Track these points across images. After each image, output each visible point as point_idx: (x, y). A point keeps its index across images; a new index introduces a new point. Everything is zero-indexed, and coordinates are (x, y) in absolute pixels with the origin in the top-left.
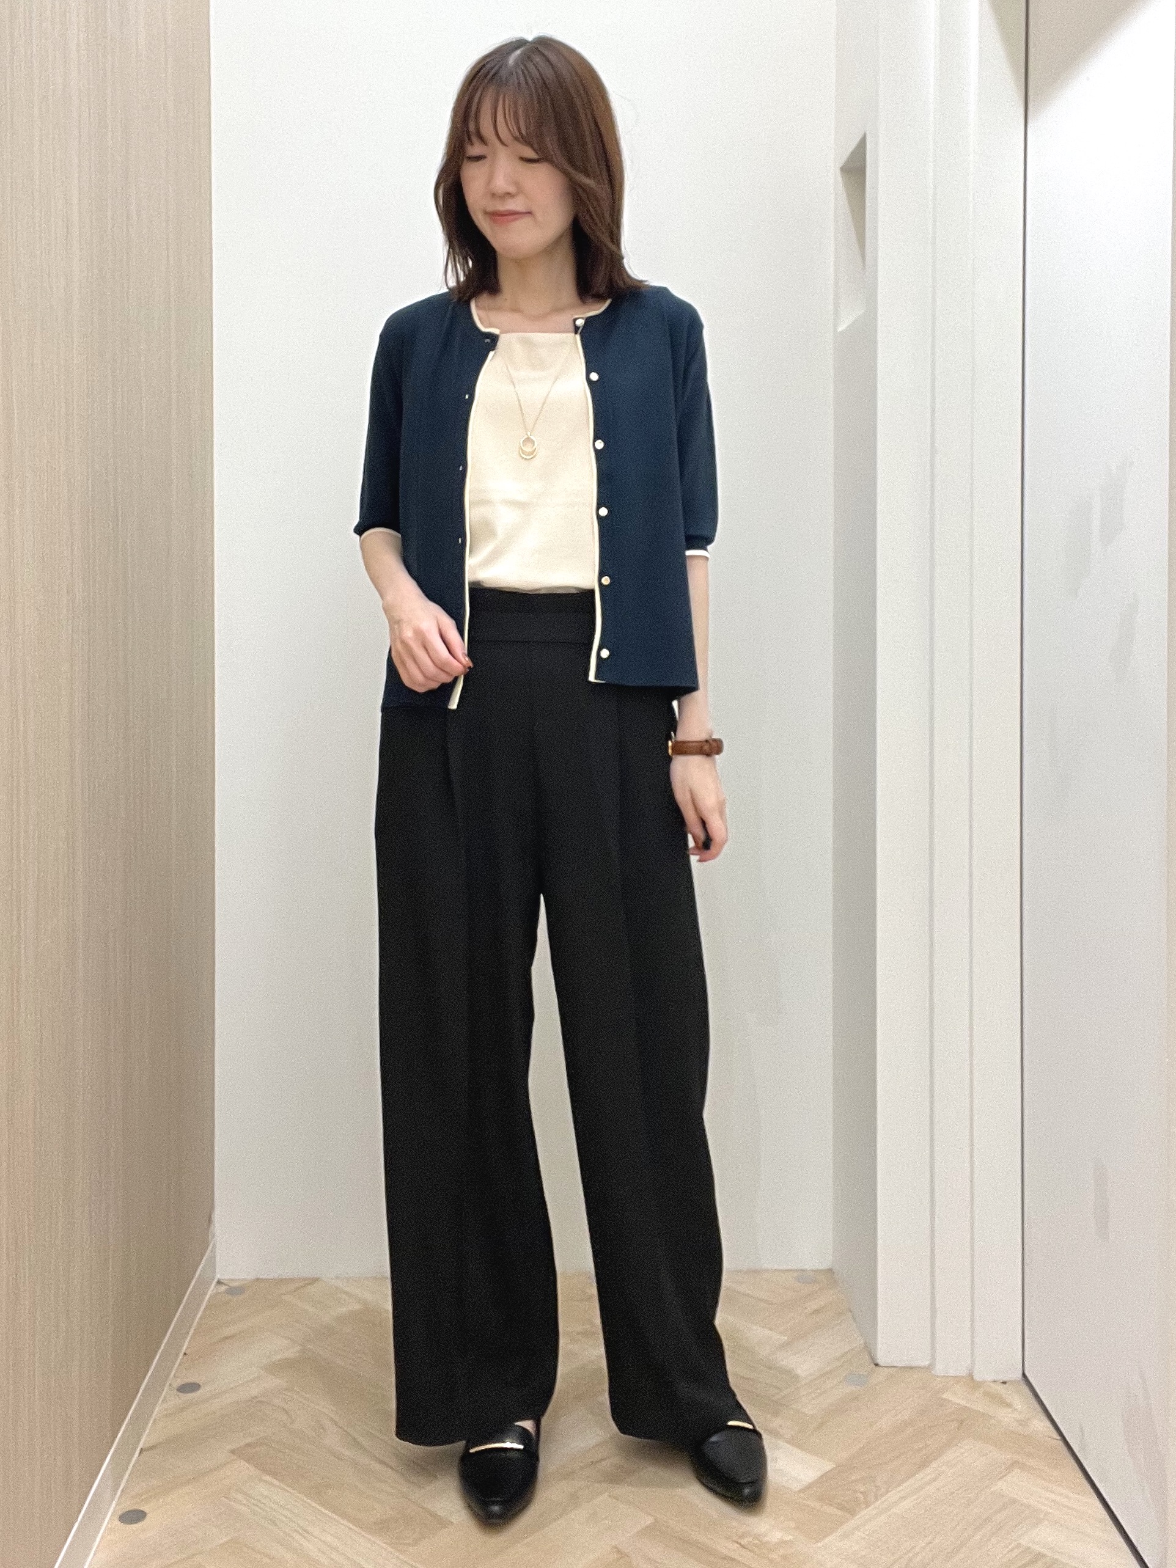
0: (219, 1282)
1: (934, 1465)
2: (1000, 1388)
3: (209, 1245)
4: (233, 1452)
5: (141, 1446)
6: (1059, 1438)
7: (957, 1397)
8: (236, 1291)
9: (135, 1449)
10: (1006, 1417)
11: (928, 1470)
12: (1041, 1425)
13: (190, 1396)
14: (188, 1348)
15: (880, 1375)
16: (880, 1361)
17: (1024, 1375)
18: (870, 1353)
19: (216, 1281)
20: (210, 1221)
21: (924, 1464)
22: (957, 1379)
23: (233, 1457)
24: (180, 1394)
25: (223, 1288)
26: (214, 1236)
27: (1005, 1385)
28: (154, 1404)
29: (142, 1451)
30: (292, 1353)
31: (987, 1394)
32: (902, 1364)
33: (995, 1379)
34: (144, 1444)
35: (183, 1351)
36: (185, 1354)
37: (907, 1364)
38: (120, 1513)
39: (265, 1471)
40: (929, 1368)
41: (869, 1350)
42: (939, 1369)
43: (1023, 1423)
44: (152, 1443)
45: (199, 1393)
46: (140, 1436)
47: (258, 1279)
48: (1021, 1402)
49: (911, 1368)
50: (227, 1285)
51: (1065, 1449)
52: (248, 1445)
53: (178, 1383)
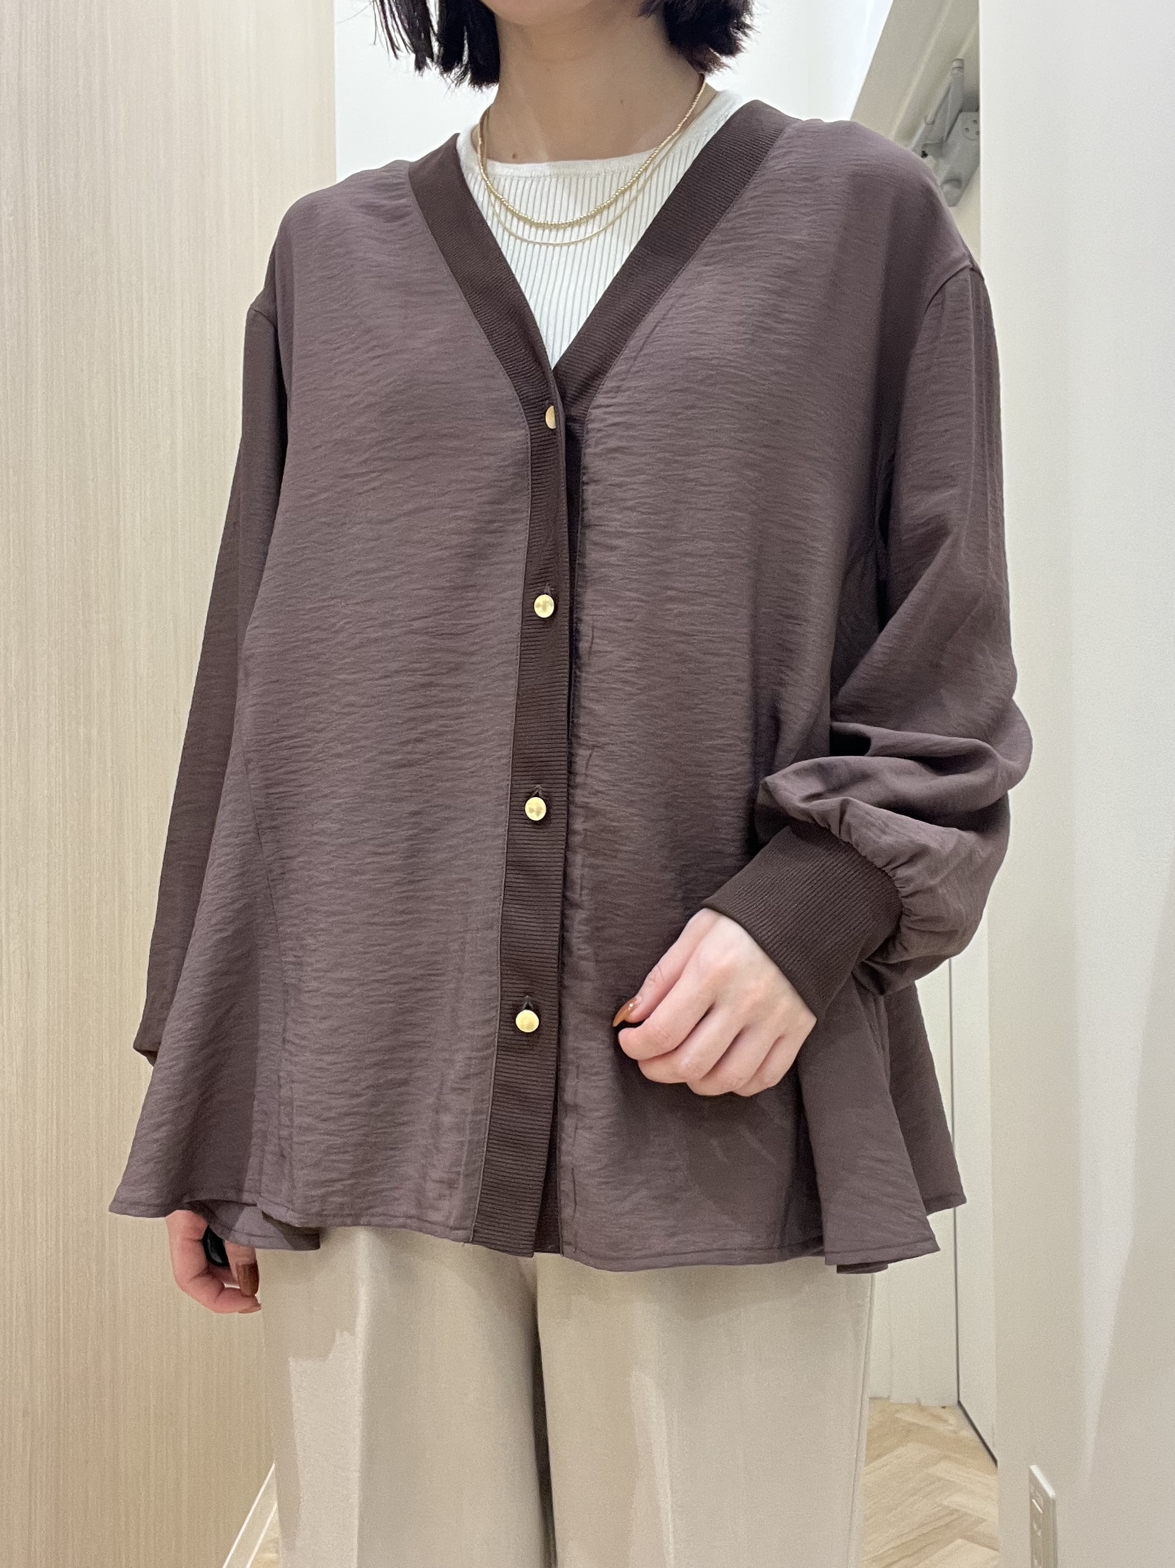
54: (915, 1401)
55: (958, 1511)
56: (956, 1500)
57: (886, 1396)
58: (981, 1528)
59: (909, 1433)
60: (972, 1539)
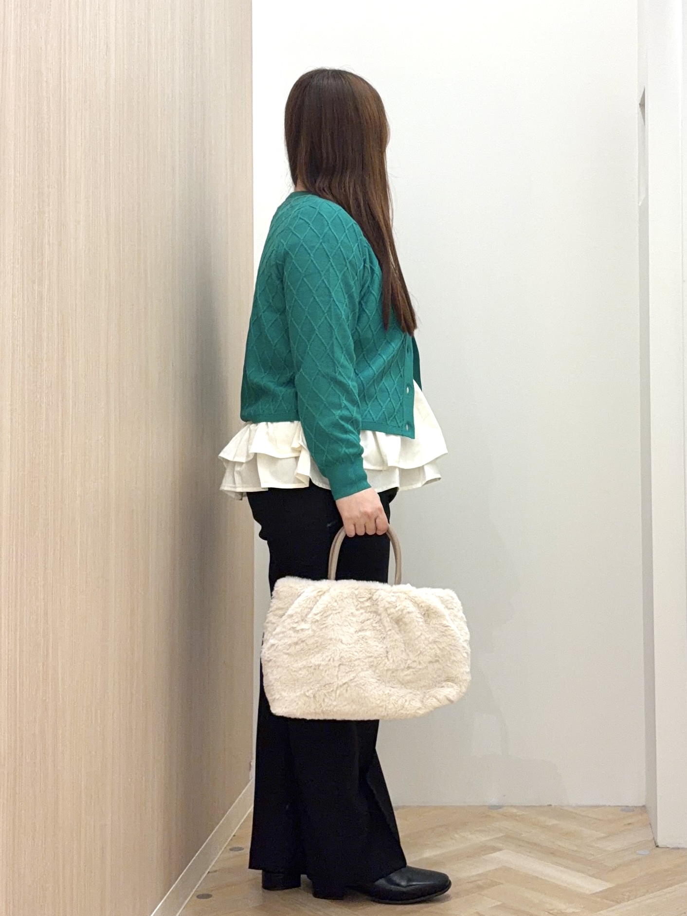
1: (676, 886)
5: (208, 870)
9: (205, 872)
13: (237, 853)
14: (236, 833)
15: (658, 850)
16: (660, 844)
18: (654, 842)
21: (671, 885)
24: (231, 852)
29: (209, 872)
32: (674, 846)
34: (211, 869)
35: (233, 834)
36: (234, 836)
38: (198, 893)
41: (654, 840)
44: (214, 869)
45: (239, 852)
49: (678, 848)
53: (230, 847)
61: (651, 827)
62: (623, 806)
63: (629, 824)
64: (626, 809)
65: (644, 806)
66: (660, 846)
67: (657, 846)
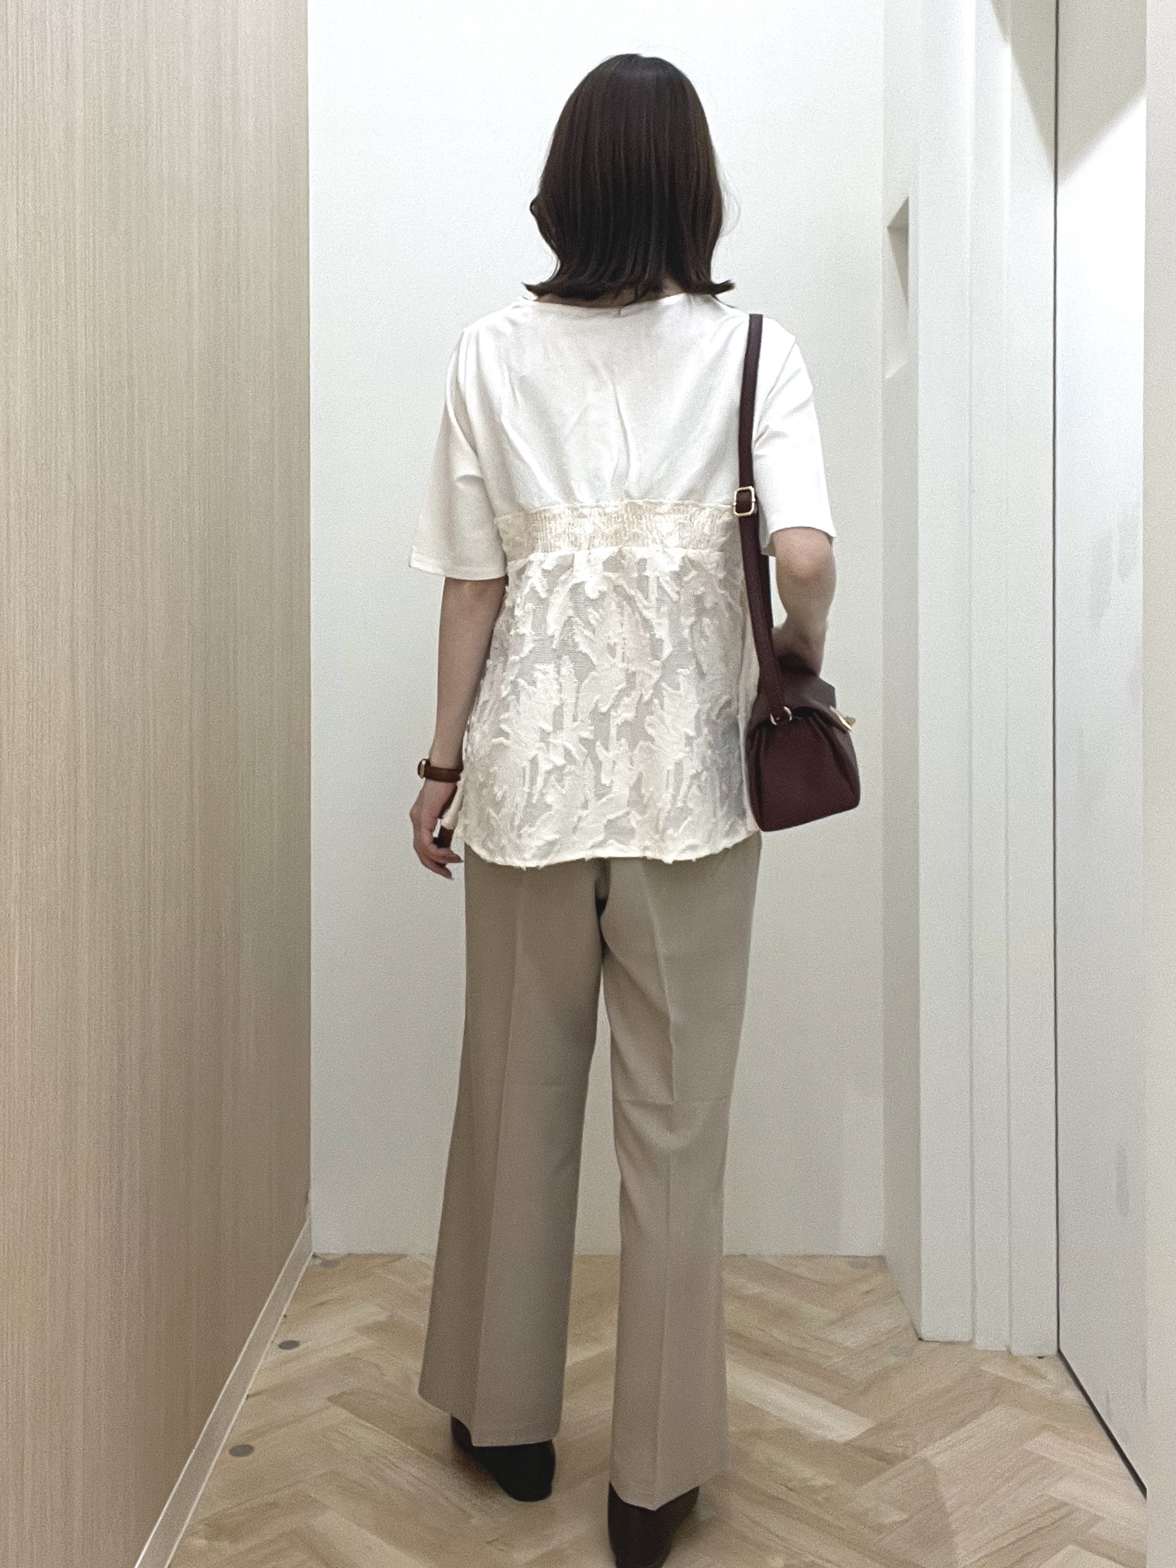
0: (315, 1256)
1: (968, 1427)
2: (1037, 1363)
3: (305, 1220)
4: (329, 1399)
5: (247, 1393)
6: (1087, 1405)
7: (995, 1369)
8: (329, 1263)
9: (242, 1395)
10: (1039, 1386)
11: (963, 1430)
12: (1073, 1394)
13: (290, 1351)
14: (288, 1310)
15: (923, 1346)
16: (924, 1336)
17: (1059, 1351)
18: (915, 1330)
19: (312, 1253)
20: (306, 1199)
21: (962, 1423)
22: (995, 1354)
23: (329, 1403)
24: (282, 1350)
25: (318, 1262)
26: (310, 1214)
27: (1041, 1360)
28: (259, 1356)
29: (248, 1395)
30: (382, 1317)
31: (1023, 1366)
32: (945, 1339)
33: (1031, 1352)
34: (250, 1390)
35: (283, 1313)
36: (285, 1316)
37: (951, 1339)
38: (229, 1448)
39: (359, 1416)
40: (971, 1342)
41: (914, 1326)
42: (980, 1343)
43: (1054, 1392)
44: (257, 1388)
45: (296, 1350)
46: (247, 1383)
47: (349, 1254)
48: (1055, 1375)
49: (952, 1343)
50: (320, 1258)
51: (1093, 1416)
52: (344, 1393)
53: (279, 1341)
54: (1004, 1349)
55: (1066, 1504)
56: (1065, 1489)
57: (966, 1340)
58: (1098, 1530)
59: (998, 1391)
60: (1090, 1545)
61: (902, 1300)
62: (849, 1257)
63: (867, 1292)
64: (856, 1262)
65: (881, 1258)
66: (926, 1339)
67: (921, 1339)
